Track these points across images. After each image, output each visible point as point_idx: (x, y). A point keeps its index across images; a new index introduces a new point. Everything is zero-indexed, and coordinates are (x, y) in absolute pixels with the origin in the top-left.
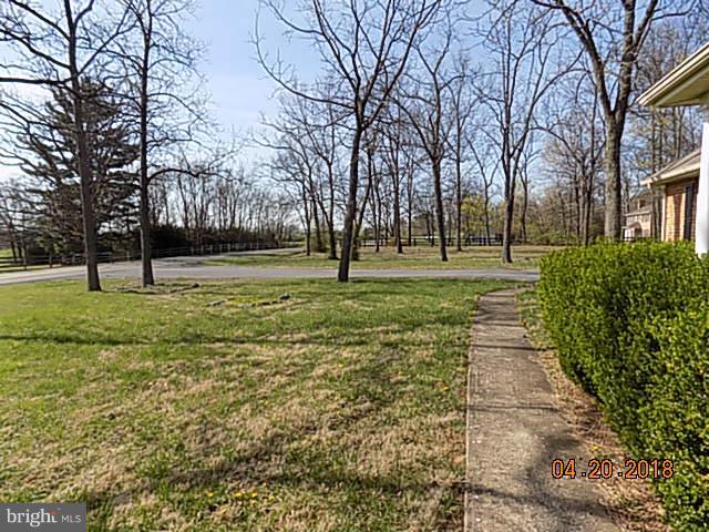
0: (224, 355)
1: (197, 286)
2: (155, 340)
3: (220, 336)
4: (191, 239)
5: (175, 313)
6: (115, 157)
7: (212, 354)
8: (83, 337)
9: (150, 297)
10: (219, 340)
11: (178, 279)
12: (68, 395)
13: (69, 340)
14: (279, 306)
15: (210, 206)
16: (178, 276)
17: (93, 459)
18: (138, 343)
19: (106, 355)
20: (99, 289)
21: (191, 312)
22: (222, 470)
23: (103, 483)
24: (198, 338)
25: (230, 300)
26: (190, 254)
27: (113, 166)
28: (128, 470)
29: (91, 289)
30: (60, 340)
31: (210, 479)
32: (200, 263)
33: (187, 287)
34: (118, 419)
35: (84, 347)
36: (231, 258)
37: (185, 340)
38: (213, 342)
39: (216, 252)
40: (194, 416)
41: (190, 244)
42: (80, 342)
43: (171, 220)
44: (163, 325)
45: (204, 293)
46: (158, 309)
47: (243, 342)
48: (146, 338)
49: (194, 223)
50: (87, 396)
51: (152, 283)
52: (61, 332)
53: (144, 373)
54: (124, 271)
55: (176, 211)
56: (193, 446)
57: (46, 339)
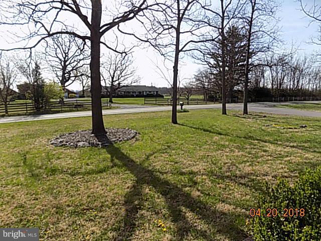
0: (255, 145)
1: (265, 117)
2: (234, 136)
3: (259, 138)
4: (274, 94)
5: (248, 127)
6: (242, 58)
7: (251, 144)
8: (212, 131)
9: (243, 119)
10: (257, 140)
11: (260, 113)
12: (200, 147)
13: (207, 131)
14: (297, 130)
15: (285, 78)
16: (260, 111)
17: (198, 164)
18: (228, 135)
19: (216, 138)
20: (226, 114)
21: (255, 127)
22: (228, 177)
23: (197, 170)
24: (251, 137)
25: (275, 124)
26: (272, 101)
27: (241, 62)
28: (204, 169)
29: (223, 114)
30: (205, 130)
31: (222, 178)
32: (274, 106)
33: (261, 117)
34: (209, 157)
35: (211, 134)
36: (291, 105)
37: (245, 138)
38: (254, 140)
39: (286, 101)
40: (230, 161)
41: (273, 96)
42: (210, 132)
43: (266, 85)
44: (241, 131)
45: (266, 120)
46: (243, 124)
47: (266, 142)
48: (232, 134)
49: (276, 86)
50: (204, 149)
51: (247, 113)
52: (206, 128)
53: (223, 146)
54: (239, 107)
55: (268, 80)
56: (224, 169)
57: (201, 129)
